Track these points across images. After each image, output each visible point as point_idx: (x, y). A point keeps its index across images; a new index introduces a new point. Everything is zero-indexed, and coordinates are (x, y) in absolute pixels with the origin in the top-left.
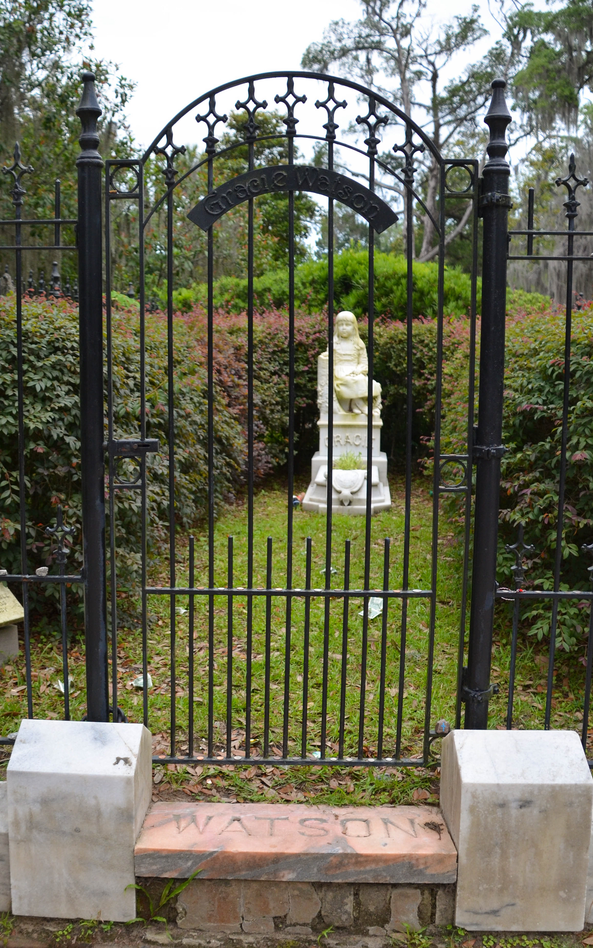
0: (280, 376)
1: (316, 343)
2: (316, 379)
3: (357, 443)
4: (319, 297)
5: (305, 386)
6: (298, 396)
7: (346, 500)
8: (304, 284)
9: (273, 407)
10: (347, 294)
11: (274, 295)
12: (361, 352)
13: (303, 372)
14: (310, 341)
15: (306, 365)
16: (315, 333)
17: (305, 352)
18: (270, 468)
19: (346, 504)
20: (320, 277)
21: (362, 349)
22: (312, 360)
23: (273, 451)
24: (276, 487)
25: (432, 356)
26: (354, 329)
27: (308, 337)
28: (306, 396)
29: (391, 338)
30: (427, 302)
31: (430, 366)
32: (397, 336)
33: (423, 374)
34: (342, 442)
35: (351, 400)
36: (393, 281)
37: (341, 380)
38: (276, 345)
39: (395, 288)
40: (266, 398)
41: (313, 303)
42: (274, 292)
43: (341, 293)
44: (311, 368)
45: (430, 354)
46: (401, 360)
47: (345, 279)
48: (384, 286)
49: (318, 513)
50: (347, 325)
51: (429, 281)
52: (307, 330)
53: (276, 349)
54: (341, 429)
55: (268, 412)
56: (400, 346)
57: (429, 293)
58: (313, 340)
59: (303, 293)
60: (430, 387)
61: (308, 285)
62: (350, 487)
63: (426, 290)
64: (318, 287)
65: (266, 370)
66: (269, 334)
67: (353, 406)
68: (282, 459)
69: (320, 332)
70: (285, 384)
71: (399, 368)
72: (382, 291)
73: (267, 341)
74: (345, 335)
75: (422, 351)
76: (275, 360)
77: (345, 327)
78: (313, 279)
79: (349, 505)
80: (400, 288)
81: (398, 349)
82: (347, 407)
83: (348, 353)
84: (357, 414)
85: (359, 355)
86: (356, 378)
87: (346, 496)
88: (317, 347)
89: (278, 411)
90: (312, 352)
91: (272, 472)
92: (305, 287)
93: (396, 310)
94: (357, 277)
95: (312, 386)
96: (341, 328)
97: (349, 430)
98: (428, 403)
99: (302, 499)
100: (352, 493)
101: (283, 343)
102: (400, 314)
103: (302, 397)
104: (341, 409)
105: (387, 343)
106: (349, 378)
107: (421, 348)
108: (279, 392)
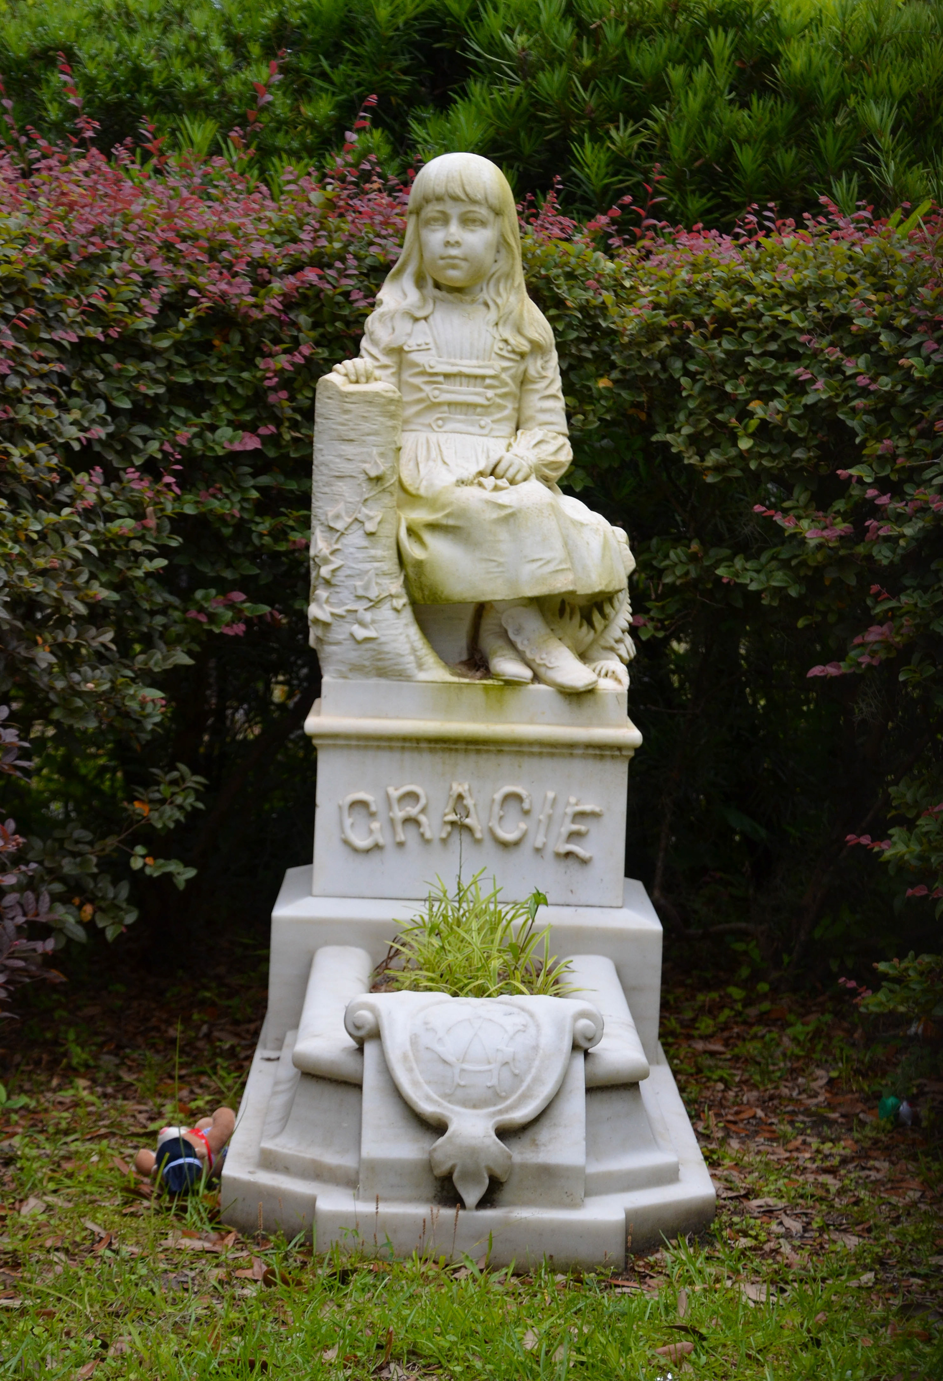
0: (111, 476)
1: (303, 319)
2: (305, 501)
3: (509, 836)
4: (307, 111)
5: (242, 529)
6: (205, 582)
7: (471, 1176)
8: (235, 43)
9: (72, 635)
10: (443, 105)
11: (90, 83)
12: (534, 366)
13: (235, 457)
14: (272, 303)
15: (251, 428)
16: (295, 269)
17: (247, 361)
18: (50, 961)
19: (472, 1195)
20: (316, 17)
21: (537, 348)
22: (279, 399)
23: (68, 866)
24: (78, 1055)
25: (890, 398)
26: (502, 244)
27: (260, 284)
28: (245, 584)
29: (675, 307)
30: (829, 145)
31: (876, 448)
32: (706, 300)
33: (842, 487)
34: (432, 827)
35: (481, 609)
36: (665, 44)
37: (431, 503)
38: (94, 314)
39: (676, 74)
40: (35, 586)
41: (280, 140)
42: (91, 70)
43: (412, 100)
44: (274, 440)
45: (885, 383)
46: (727, 417)
47: (434, 33)
48: (622, 64)
49: (307, 1248)
50: (467, 221)
51: (841, 44)
52: (257, 250)
53: (95, 332)
54: (427, 761)
55: (45, 657)
56: (721, 348)
57: (840, 100)
58: (289, 303)
59: (233, 85)
60: (883, 555)
61: (255, 50)
62: (495, 1096)
63: (828, 84)
64: (306, 63)
65: (40, 436)
66: (63, 255)
67: (489, 642)
68: (112, 909)
69: (320, 262)
70: (139, 516)
71: (713, 457)
72: (615, 95)
73: (48, 286)
74: (455, 276)
75: (835, 370)
76: (92, 395)
77: (455, 230)
78: (281, 22)
79: (486, 1202)
80: (701, 75)
81: (711, 362)
82: (460, 645)
83: (468, 366)
84: (511, 684)
85: (524, 381)
86: (509, 497)
87: (473, 1152)
88: (307, 336)
89: (101, 657)
90: (282, 361)
91: (55, 976)
92: (241, 57)
93: (678, 183)
94: (493, 21)
95: (279, 534)
96: (436, 238)
97: (467, 763)
98: (873, 635)
99: (220, 1147)
100: (505, 1133)
101: (133, 306)
102: (696, 204)
103: (223, 587)
104: (430, 659)
105: (651, 333)
106: (472, 496)
107: (835, 355)
108: (106, 559)
